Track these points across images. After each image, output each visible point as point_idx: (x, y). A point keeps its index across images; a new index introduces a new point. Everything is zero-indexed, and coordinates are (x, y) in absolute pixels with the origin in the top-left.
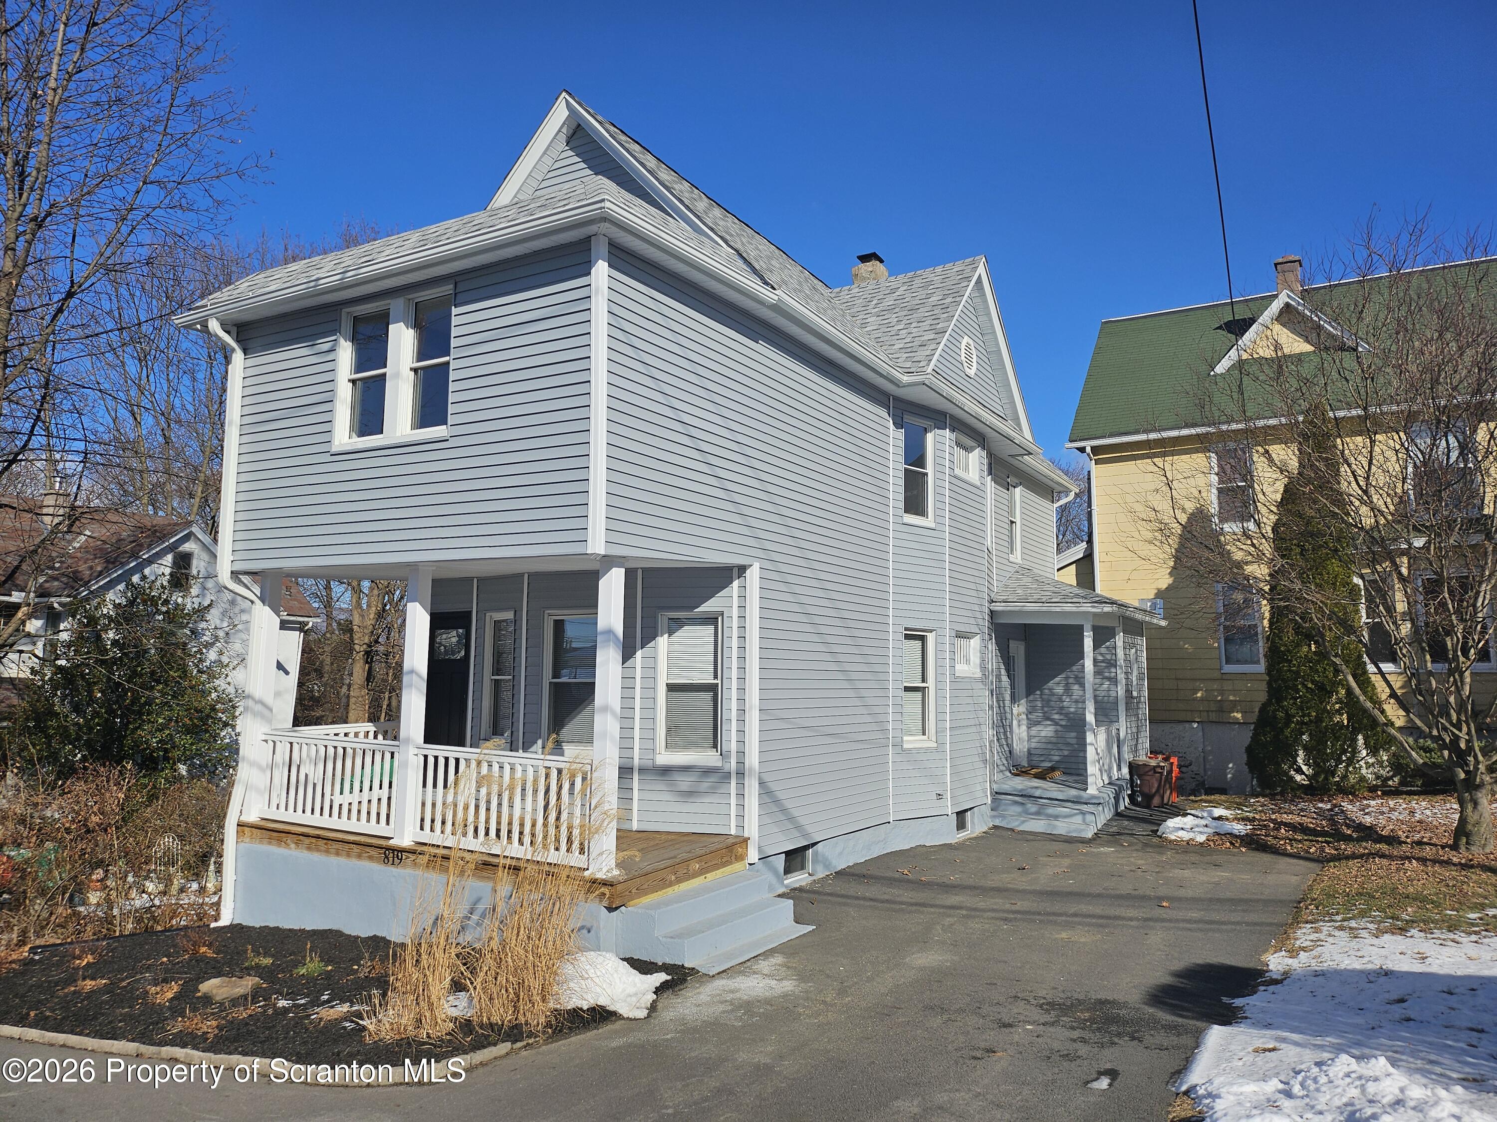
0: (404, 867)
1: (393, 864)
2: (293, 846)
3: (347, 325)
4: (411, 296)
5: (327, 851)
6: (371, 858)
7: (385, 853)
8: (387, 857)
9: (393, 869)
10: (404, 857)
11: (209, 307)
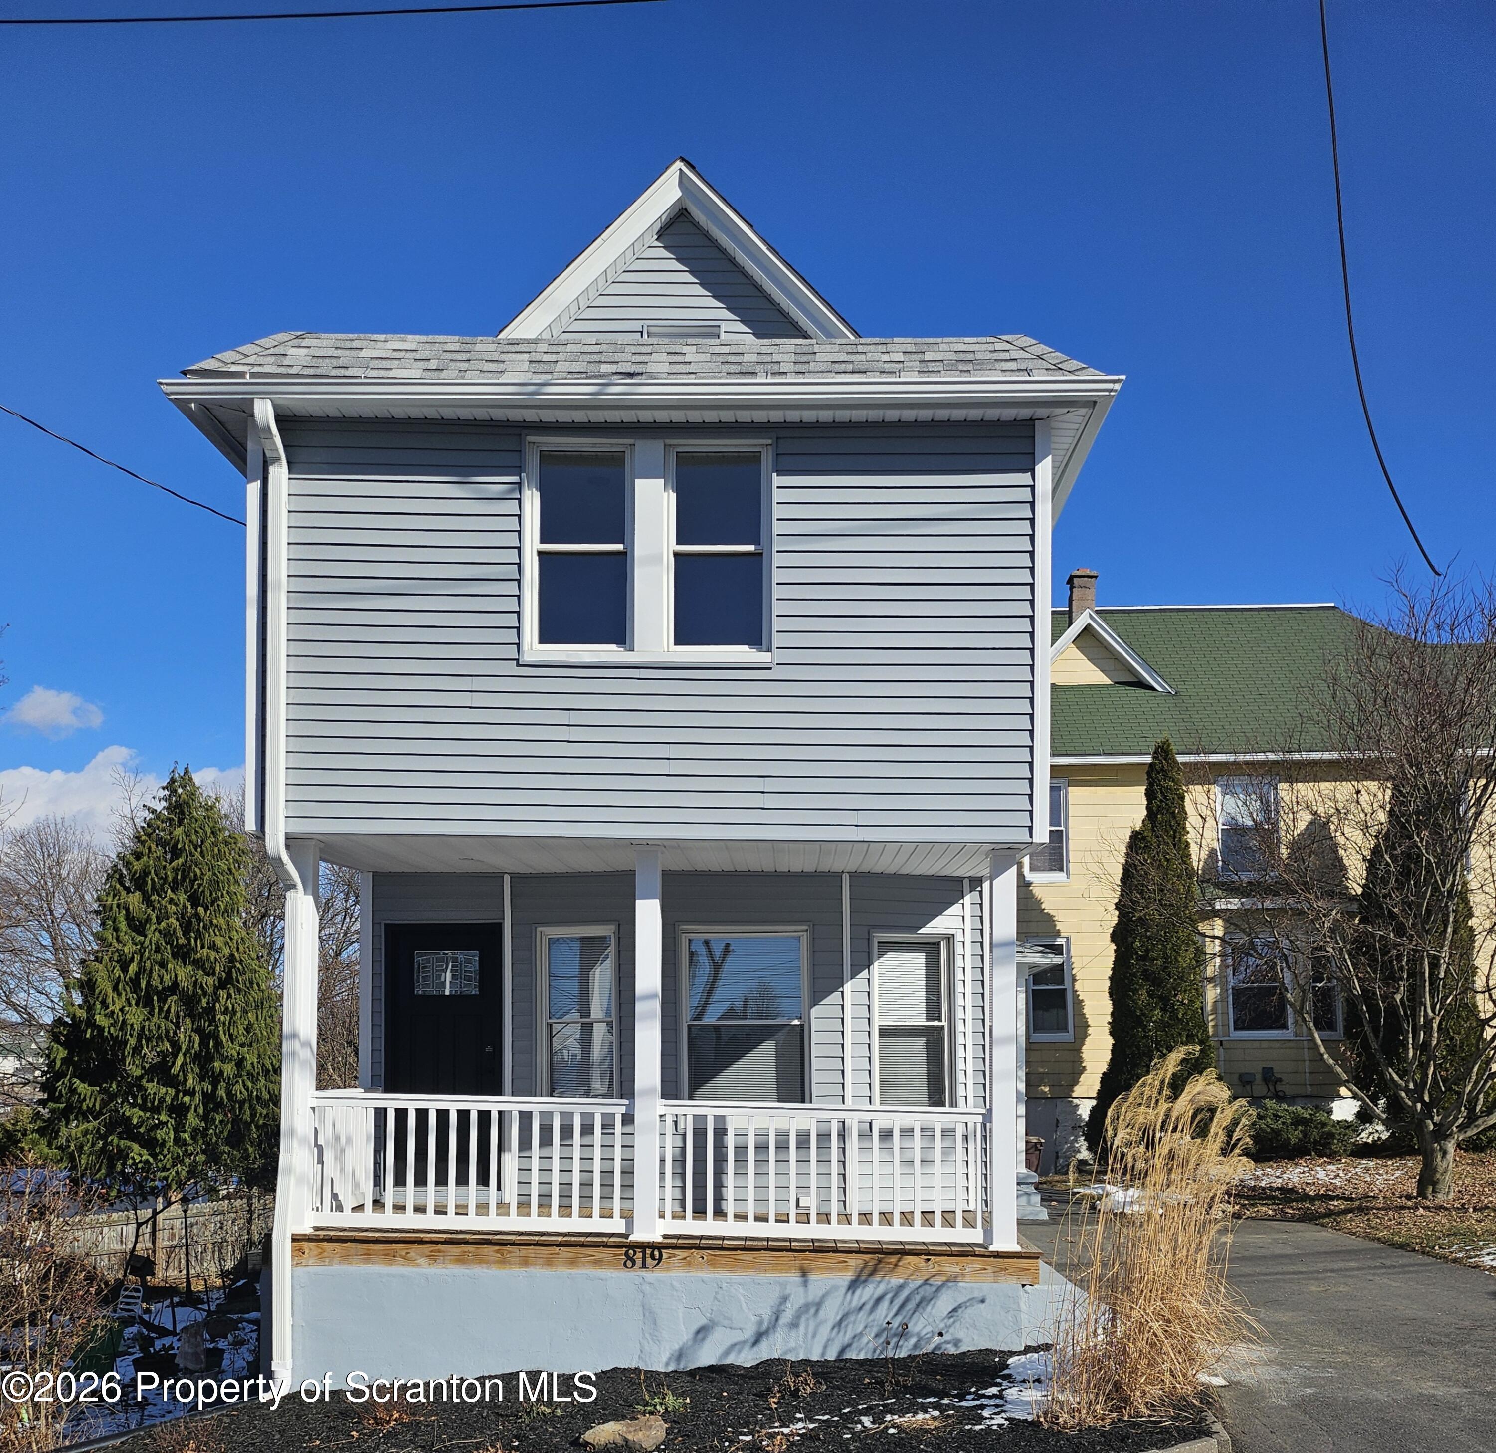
0: (668, 1269)
1: (644, 1266)
2: (422, 1261)
3: (533, 462)
4: (668, 442)
5: (503, 1262)
6: (597, 1263)
7: (626, 1254)
8: (629, 1258)
9: (648, 1275)
10: (665, 1256)
11: (248, 379)
